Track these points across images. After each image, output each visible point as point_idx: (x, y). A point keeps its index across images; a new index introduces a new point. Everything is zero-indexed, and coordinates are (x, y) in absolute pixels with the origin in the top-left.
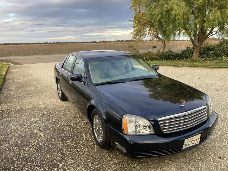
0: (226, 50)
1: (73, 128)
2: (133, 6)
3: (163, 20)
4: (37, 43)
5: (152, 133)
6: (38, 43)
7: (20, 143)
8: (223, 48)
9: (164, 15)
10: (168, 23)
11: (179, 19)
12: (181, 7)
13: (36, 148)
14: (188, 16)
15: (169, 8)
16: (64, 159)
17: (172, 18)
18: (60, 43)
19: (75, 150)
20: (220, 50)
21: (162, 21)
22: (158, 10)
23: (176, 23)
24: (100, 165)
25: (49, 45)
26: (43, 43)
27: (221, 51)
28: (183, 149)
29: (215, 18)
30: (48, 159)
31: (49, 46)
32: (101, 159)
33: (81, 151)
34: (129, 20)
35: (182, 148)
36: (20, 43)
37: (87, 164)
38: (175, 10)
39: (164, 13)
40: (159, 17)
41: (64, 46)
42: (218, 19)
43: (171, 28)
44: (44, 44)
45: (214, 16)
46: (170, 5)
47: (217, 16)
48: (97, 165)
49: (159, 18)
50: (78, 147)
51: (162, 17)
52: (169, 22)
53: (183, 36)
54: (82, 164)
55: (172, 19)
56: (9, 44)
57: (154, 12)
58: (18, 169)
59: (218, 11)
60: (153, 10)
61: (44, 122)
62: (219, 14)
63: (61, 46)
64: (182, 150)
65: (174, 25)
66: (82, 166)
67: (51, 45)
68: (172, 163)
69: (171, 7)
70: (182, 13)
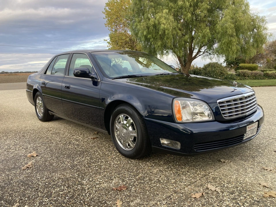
0: (212, 73)
1: (78, 145)
2: (109, 24)
3: (150, 36)
5: (211, 119)
7: (2, 167)
8: (209, 71)
9: (151, 30)
10: (155, 39)
11: (168, 34)
12: (169, 21)
13: (33, 169)
14: (177, 31)
15: (157, 22)
16: (85, 176)
17: (160, 33)
18: (7, 73)
19: (95, 164)
20: (206, 73)
21: (148, 37)
22: (143, 24)
23: (165, 39)
24: (141, 175)
27: (208, 75)
28: (244, 139)
29: (204, 34)
30: (59, 178)
32: (138, 169)
33: (105, 165)
34: (104, 40)
35: (243, 137)
37: (122, 176)
38: (163, 24)
39: (151, 28)
40: (145, 31)
41: (13, 76)
42: (208, 35)
43: (159, 44)
45: (204, 33)
46: (157, 19)
47: (206, 32)
48: (138, 175)
49: (146, 33)
50: (98, 162)
51: (149, 33)
52: (157, 38)
53: (172, 55)
54: (115, 177)
55: (160, 35)
57: (139, 27)
58: (16, 195)
59: (207, 27)
60: (138, 24)
61: (29, 143)
62: (208, 31)
63: (9, 76)
64: (243, 141)
65: (162, 41)
66: (117, 179)
68: (229, 162)
69: (158, 20)
70: (171, 28)
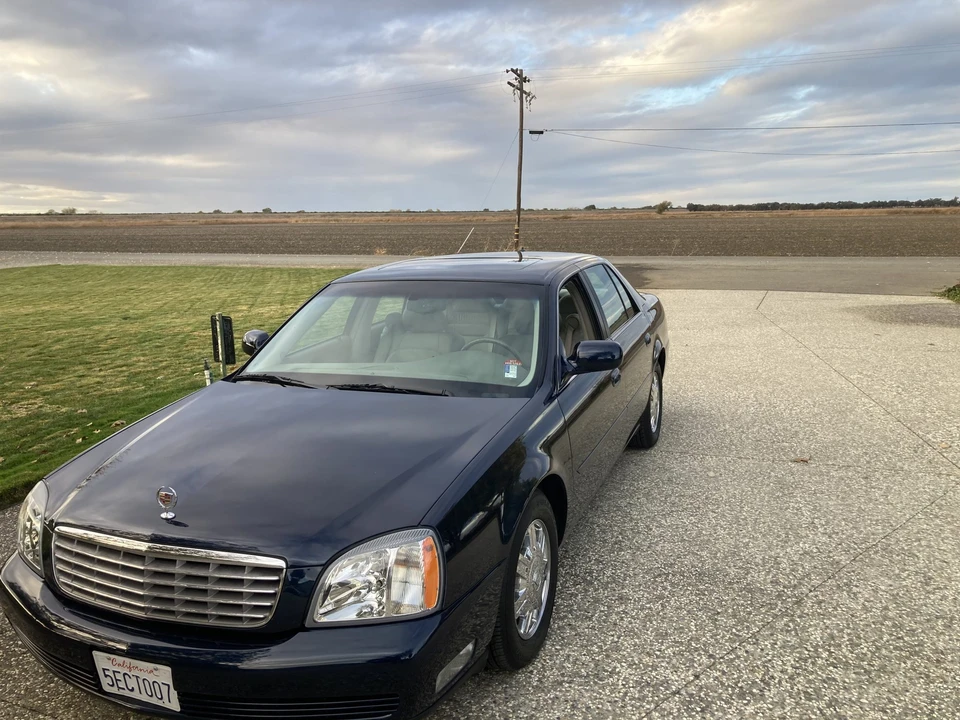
4: (891, 202)
6: (893, 204)
25: (937, 212)
26: (920, 204)
31: (935, 216)
36: (816, 203)
44: (920, 209)
56: (775, 206)
67: (943, 213)
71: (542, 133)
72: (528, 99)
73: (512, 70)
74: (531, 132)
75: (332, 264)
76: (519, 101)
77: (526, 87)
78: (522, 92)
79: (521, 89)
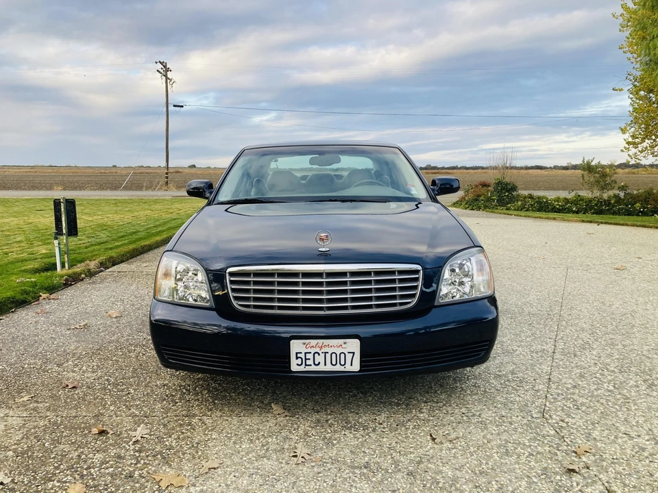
71: (182, 106)
72: (171, 83)
73: (160, 62)
74: (174, 106)
75: (24, 196)
76: (165, 84)
77: (169, 75)
78: (167, 78)
79: (166, 76)
